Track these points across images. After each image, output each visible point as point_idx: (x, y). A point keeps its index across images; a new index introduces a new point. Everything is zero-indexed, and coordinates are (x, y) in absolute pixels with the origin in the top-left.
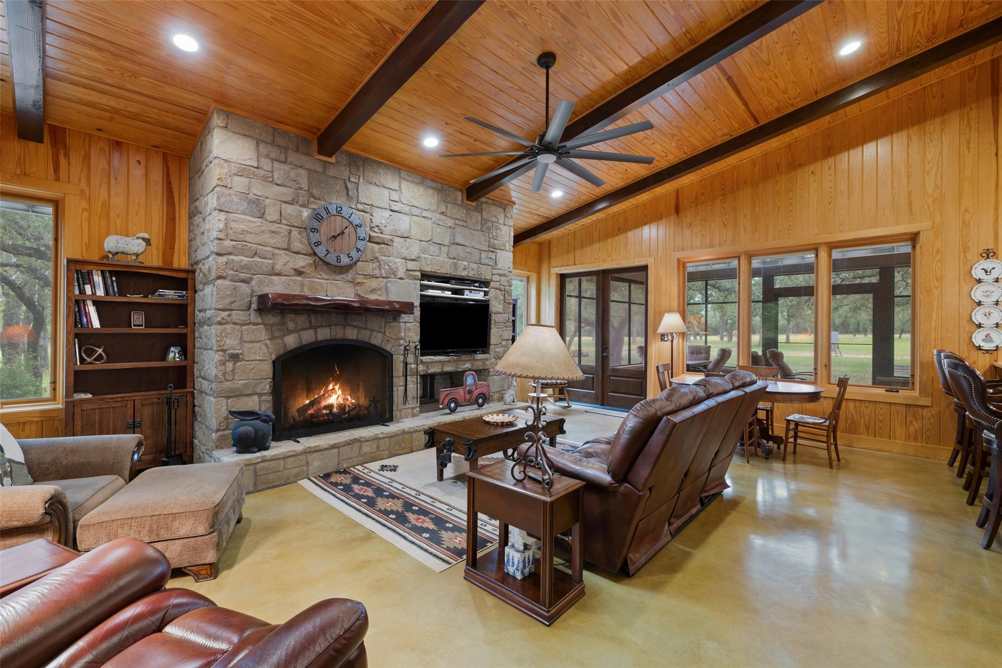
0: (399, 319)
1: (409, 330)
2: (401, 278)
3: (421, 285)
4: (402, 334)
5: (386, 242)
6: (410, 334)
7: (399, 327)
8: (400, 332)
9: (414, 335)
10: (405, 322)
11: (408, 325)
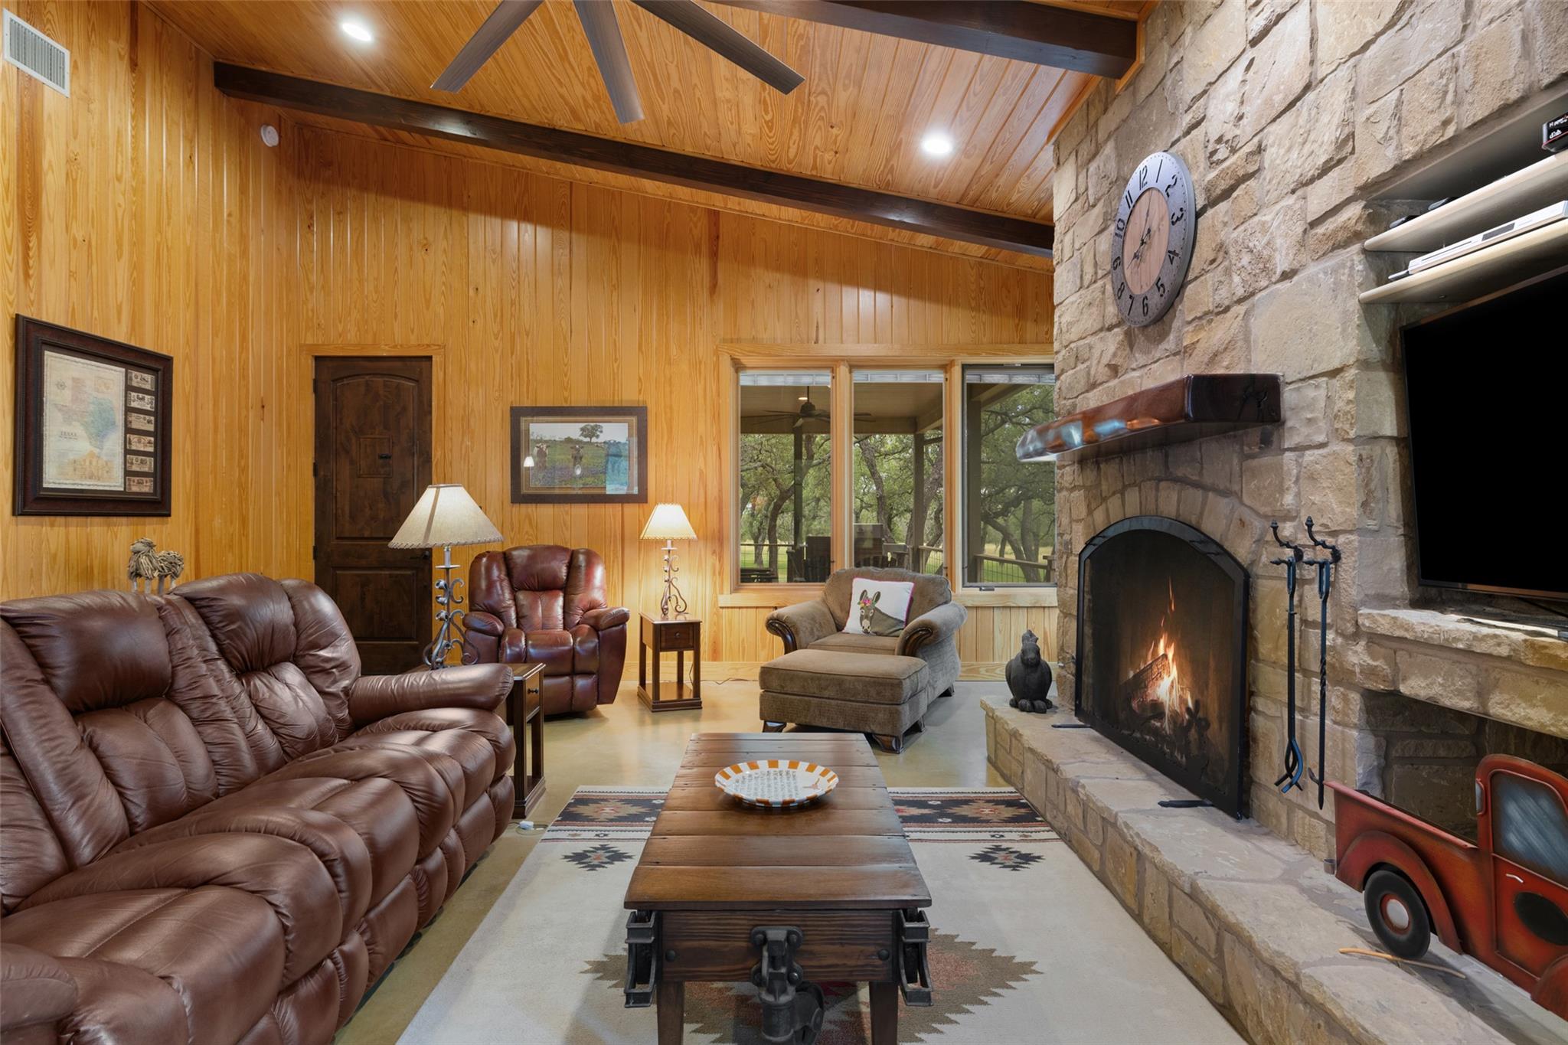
0: (1281, 438)
1: (1312, 478)
2: (1286, 276)
3: (1374, 255)
4: (1289, 499)
5: (1241, 173)
6: (1316, 498)
7: (1278, 470)
8: (1282, 490)
9: (1332, 500)
10: (1300, 449)
11: (1310, 456)
